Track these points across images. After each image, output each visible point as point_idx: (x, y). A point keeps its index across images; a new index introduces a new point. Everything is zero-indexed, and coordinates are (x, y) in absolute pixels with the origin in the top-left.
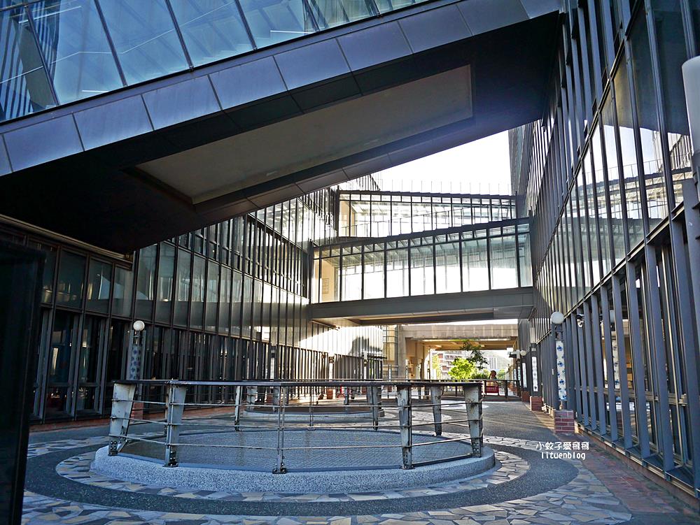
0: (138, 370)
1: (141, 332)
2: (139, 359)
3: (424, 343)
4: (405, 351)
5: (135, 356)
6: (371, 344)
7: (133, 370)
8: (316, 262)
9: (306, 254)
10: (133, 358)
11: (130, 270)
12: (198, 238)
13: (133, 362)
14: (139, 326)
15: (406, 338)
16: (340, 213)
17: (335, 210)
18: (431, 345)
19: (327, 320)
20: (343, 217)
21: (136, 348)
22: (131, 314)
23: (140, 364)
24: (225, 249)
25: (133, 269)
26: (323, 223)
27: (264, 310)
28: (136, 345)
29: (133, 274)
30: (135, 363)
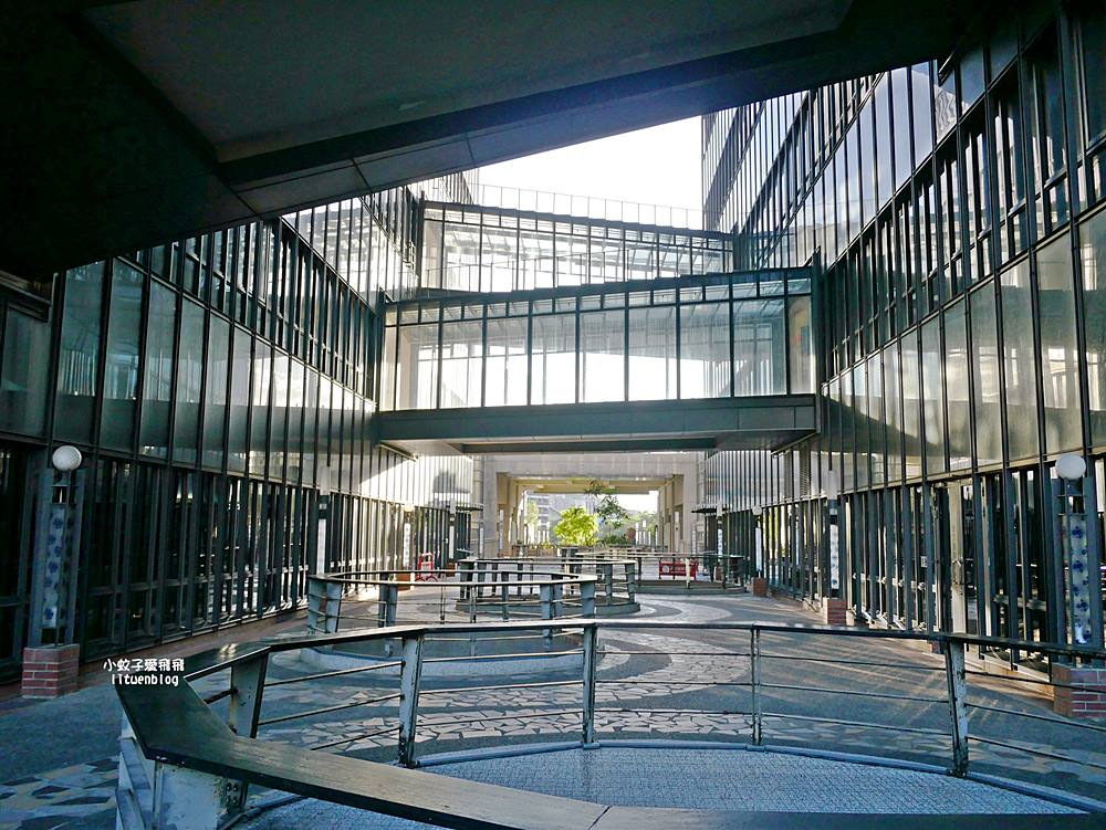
0: (67, 567)
1: (73, 473)
2: (69, 540)
3: (517, 482)
4: (495, 495)
5: (59, 533)
6: (459, 484)
7: (53, 567)
8: (390, 333)
9: (374, 315)
10: (52, 539)
11: (43, 319)
12: (188, 262)
13: (52, 547)
14: (66, 458)
15: (498, 474)
16: (424, 243)
17: (416, 236)
18: (526, 485)
19: (401, 443)
20: (429, 251)
21: (60, 514)
22: (45, 427)
23: (70, 552)
24: (239, 291)
25: (50, 319)
26: (398, 258)
27: (306, 424)
28: (62, 506)
29: (48, 330)
30: (57, 550)
